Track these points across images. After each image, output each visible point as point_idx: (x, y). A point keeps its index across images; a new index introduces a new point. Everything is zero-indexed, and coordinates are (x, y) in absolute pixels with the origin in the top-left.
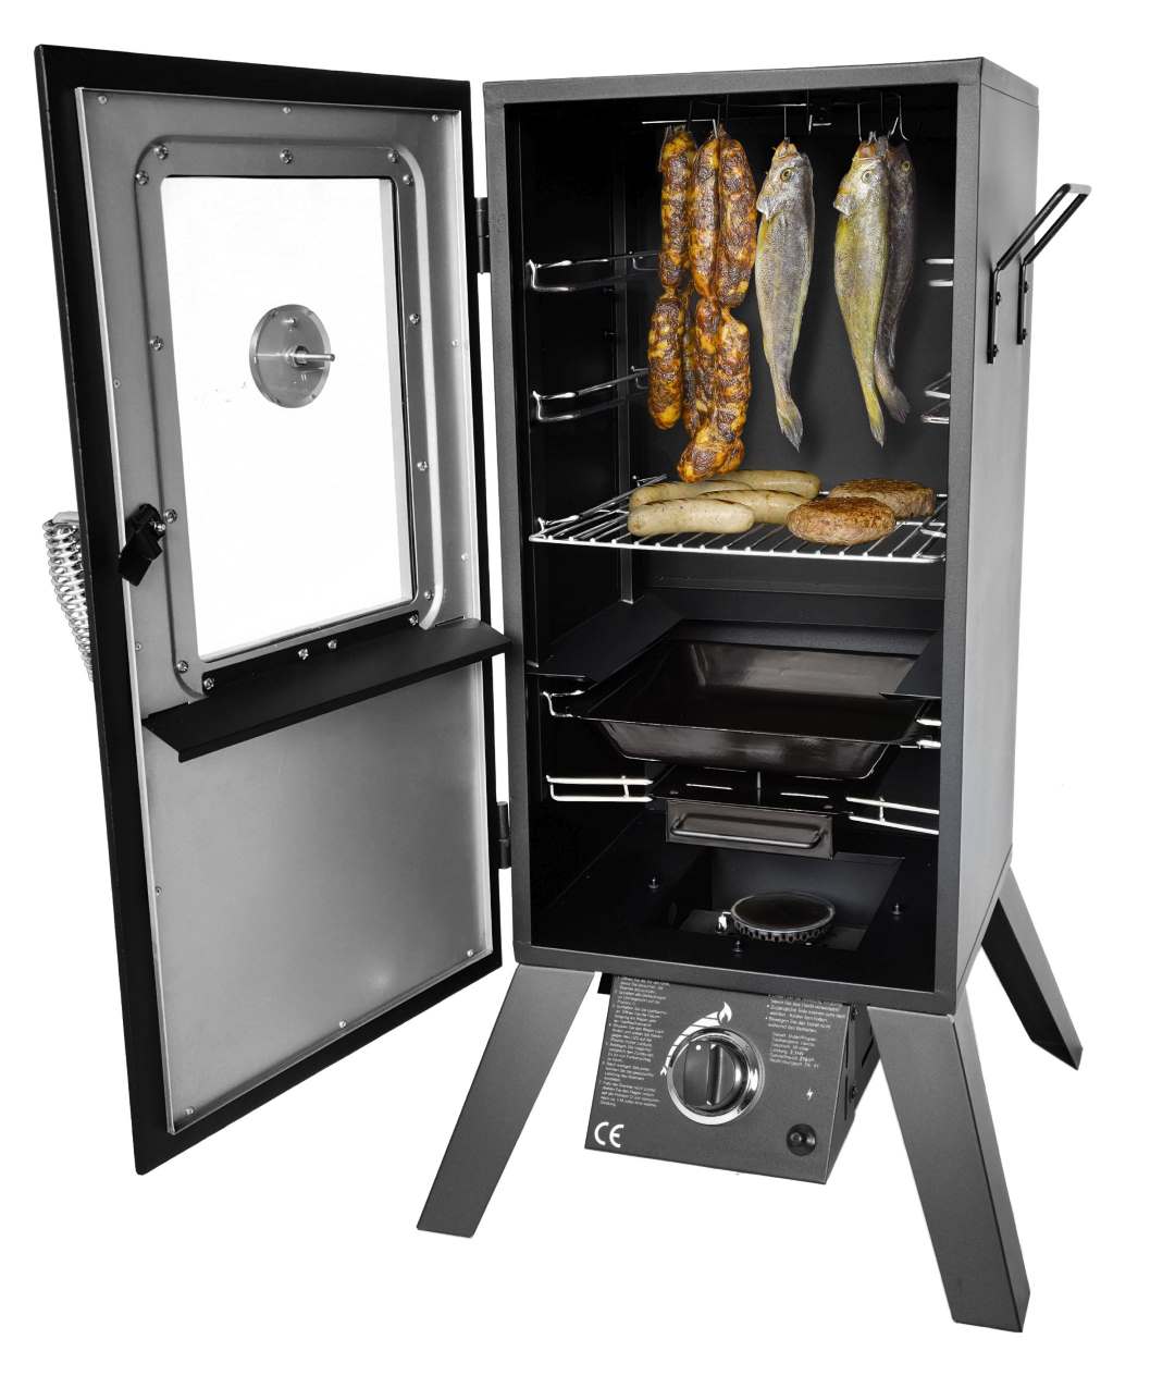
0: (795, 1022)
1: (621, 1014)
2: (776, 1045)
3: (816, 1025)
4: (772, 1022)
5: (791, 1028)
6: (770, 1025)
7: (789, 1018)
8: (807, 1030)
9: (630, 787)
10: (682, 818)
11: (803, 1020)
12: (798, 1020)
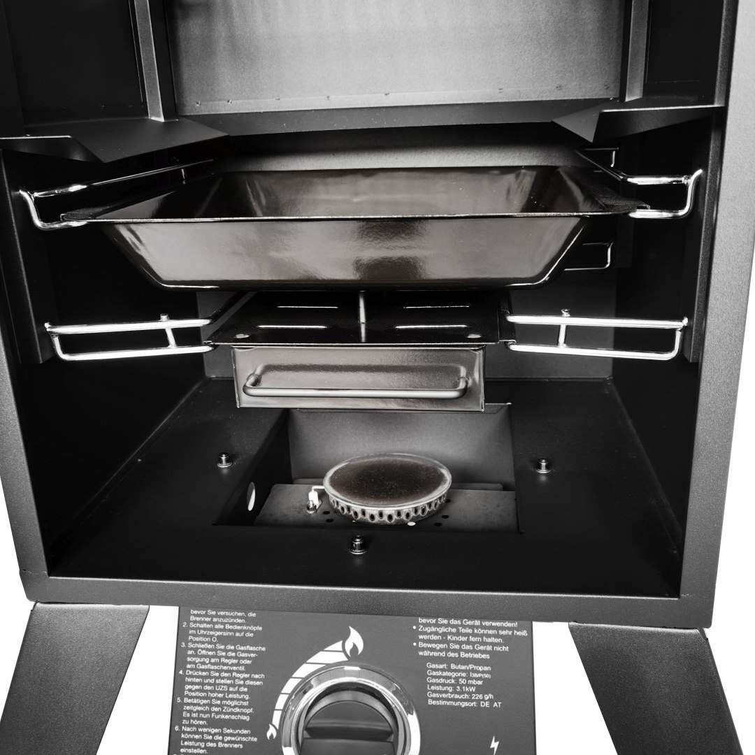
0: (457, 647)
1: (196, 656)
2: (434, 681)
3: (489, 648)
4: (423, 649)
5: (451, 655)
6: (421, 653)
7: (448, 642)
8: (476, 656)
9: (175, 331)
10: (258, 372)
11: (468, 643)
12: (460, 643)
